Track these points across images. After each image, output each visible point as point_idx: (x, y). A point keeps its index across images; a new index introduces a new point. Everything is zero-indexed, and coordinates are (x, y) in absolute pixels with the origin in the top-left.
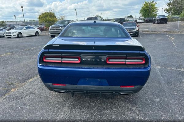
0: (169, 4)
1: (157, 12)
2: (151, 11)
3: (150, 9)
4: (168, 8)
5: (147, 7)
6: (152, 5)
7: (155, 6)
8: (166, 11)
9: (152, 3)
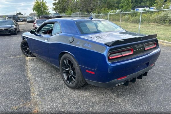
0: (55, 4)
1: (49, 11)
2: (43, 9)
3: (42, 7)
4: (54, 7)
5: (39, 5)
6: (43, 4)
7: (46, 5)
8: (53, 10)
9: (42, 2)
